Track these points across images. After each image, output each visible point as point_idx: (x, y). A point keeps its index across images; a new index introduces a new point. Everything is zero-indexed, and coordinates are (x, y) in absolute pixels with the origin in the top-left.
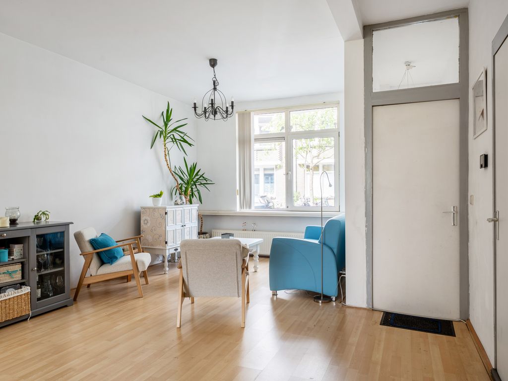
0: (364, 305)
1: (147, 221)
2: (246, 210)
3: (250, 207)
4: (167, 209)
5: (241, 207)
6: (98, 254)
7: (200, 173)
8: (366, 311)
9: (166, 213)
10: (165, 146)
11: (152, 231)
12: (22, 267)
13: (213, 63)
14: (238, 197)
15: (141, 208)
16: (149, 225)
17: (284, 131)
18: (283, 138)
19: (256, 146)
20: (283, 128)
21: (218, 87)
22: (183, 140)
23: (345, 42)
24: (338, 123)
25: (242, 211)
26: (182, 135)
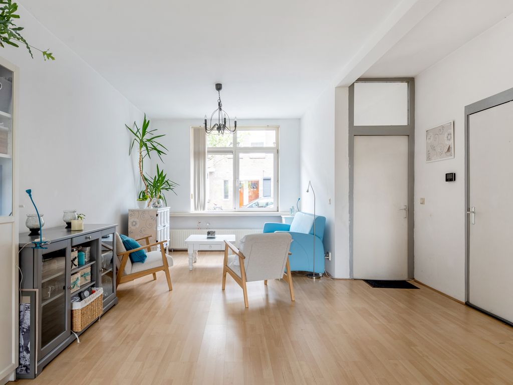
0: (348, 277)
1: (135, 224)
2: (200, 212)
3: (204, 209)
4: (158, 211)
5: (195, 209)
6: (130, 255)
7: (165, 180)
8: (349, 281)
9: (157, 215)
10: (141, 153)
11: (141, 232)
12: (91, 269)
13: (219, 87)
14: (192, 201)
15: (129, 210)
16: (137, 226)
17: (232, 146)
18: (231, 152)
20: (231, 143)
21: (222, 108)
22: (155, 149)
23: (336, 88)
24: (277, 143)
25: (197, 212)
26: (155, 144)
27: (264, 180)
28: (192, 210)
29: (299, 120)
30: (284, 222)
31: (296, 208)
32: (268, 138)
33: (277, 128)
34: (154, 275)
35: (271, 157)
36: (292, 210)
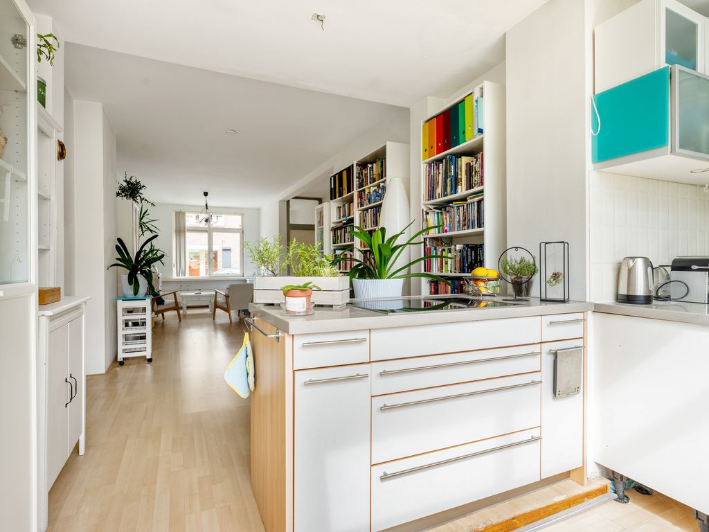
2: (182, 277)
3: (184, 275)
5: (177, 275)
13: (206, 194)
14: (174, 269)
18: (206, 231)
19: (188, 235)
22: (148, 229)
23: (280, 201)
24: (242, 225)
25: (179, 278)
26: (149, 226)
27: (224, 250)
28: (175, 277)
29: (259, 210)
30: (248, 282)
31: (257, 274)
32: (235, 221)
33: (242, 215)
34: (163, 315)
35: (237, 236)
36: (254, 275)
